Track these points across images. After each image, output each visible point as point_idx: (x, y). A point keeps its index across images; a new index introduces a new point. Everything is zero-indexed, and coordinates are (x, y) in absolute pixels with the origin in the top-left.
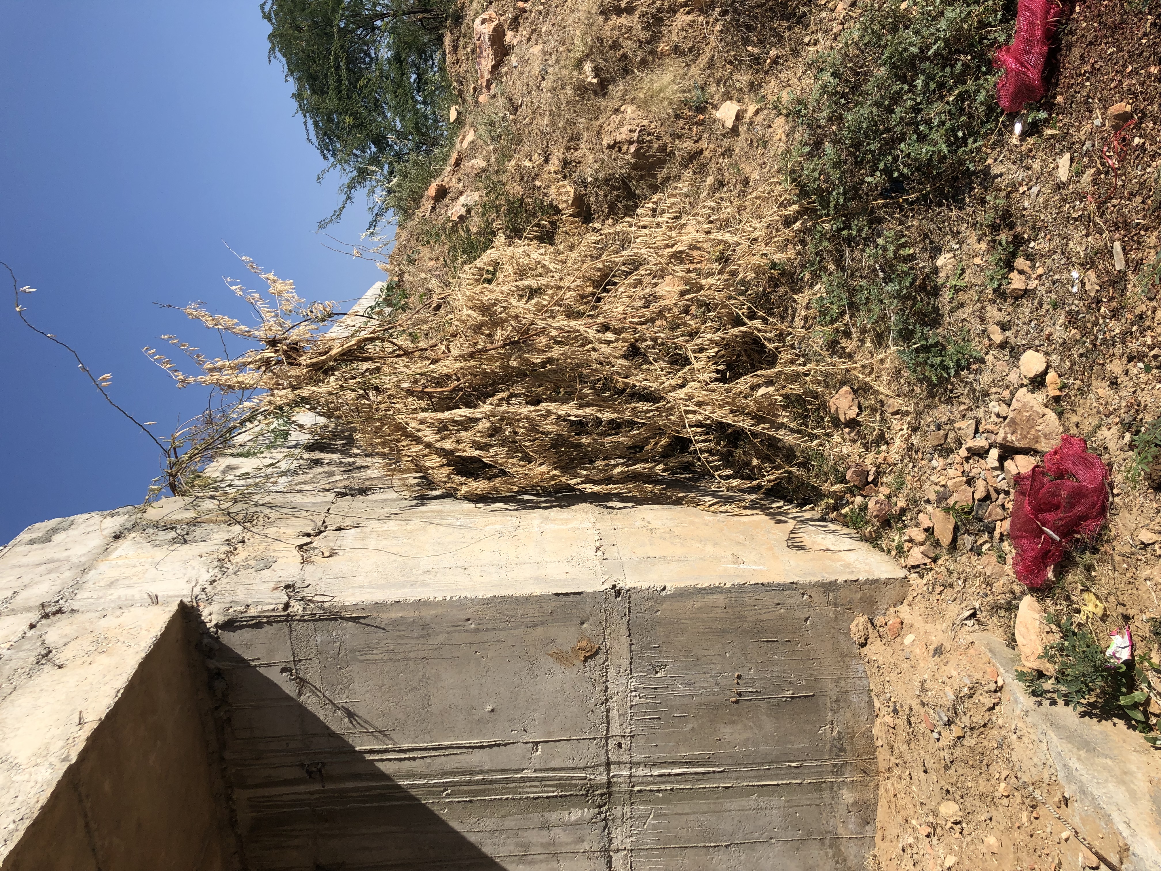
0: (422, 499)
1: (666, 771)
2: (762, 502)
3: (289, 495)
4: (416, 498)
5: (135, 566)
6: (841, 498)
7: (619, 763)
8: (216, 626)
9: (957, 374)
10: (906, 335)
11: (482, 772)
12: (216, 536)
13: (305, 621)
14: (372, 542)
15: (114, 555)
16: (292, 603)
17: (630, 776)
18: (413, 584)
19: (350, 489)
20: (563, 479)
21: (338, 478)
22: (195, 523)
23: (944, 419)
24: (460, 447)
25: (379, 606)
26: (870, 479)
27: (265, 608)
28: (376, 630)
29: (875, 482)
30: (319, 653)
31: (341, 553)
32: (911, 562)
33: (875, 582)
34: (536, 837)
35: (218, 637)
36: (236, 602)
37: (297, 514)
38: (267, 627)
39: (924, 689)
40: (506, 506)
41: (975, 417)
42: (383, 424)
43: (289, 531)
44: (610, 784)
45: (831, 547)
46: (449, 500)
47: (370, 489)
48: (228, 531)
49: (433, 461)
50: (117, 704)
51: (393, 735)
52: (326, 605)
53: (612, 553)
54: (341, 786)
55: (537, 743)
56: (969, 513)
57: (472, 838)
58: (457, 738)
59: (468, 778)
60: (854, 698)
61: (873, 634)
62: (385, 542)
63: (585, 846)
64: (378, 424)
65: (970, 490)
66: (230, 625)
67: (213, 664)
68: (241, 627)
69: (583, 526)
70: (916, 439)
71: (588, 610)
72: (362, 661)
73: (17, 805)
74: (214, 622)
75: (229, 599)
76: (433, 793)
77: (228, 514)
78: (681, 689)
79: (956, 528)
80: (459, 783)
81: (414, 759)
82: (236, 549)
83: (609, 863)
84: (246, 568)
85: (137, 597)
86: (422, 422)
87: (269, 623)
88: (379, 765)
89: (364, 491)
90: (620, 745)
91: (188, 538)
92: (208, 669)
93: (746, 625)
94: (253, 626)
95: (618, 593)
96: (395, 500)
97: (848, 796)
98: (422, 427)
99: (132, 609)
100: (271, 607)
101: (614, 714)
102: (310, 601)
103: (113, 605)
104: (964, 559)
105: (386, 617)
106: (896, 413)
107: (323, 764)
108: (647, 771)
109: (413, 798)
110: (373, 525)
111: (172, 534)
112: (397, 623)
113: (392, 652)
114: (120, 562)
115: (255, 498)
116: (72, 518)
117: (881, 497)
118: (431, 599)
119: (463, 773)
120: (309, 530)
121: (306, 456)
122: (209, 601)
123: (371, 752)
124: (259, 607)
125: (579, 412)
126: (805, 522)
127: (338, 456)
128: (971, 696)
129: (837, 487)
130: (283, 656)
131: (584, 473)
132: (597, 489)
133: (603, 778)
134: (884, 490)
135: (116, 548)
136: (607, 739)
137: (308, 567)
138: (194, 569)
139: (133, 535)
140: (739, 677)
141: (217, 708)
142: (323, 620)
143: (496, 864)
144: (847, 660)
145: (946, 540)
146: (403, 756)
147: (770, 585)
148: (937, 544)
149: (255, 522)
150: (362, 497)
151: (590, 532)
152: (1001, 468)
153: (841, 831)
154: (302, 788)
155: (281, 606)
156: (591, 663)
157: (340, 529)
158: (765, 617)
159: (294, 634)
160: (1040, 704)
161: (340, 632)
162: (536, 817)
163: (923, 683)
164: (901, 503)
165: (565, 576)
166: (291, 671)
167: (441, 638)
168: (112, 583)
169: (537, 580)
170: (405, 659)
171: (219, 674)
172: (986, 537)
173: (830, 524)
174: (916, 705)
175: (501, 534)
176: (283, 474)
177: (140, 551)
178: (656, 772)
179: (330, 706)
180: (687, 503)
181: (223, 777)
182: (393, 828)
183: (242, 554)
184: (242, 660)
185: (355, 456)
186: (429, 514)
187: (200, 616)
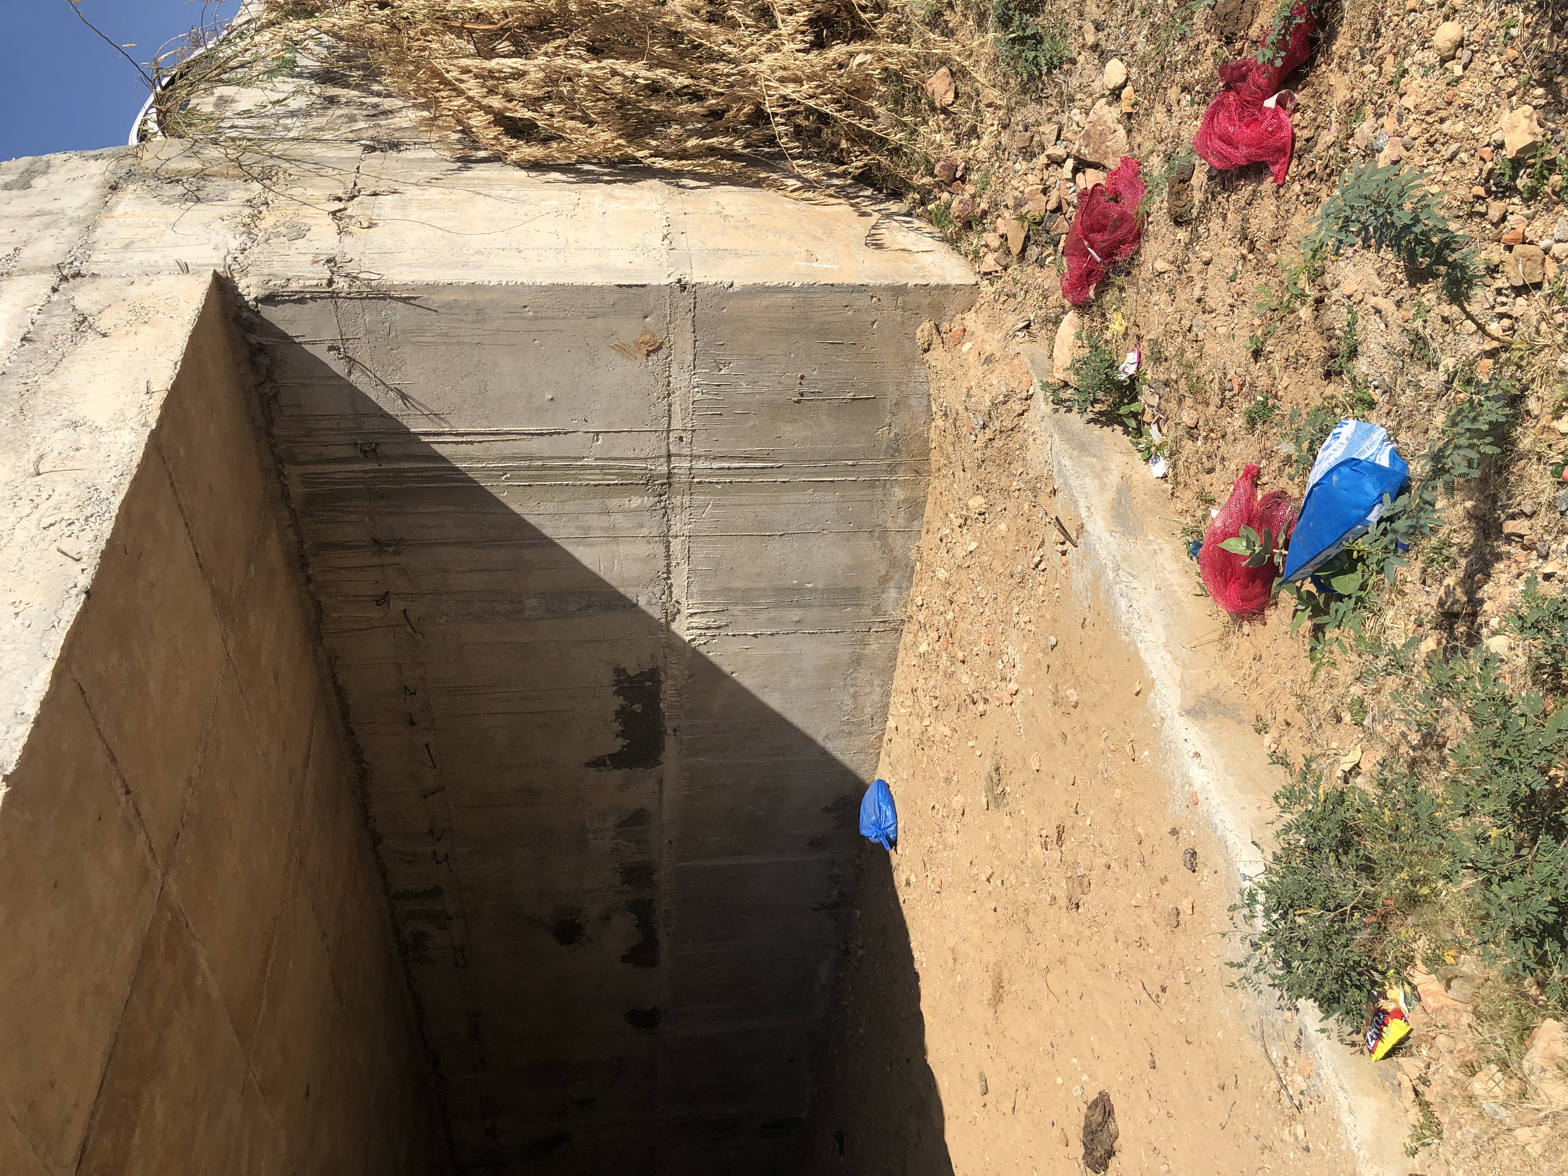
0: (466, 161)
1: (726, 465)
2: (850, 190)
3: (307, 146)
4: (459, 160)
5: (148, 227)
6: (930, 192)
7: (679, 455)
8: (256, 299)
9: (1049, 72)
10: (1005, 22)
11: (541, 458)
12: (233, 194)
13: (351, 299)
14: (414, 213)
15: (119, 211)
16: (336, 279)
17: (691, 468)
18: (465, 265)
19: (379, 142)
20: (629, 151)
21: (361, 125)
22: (202, 175)
23: (1031, 120)
24: (510, 105)
25: (432, 287)
26: (959, 174)
27: (308, 283)
28: (427, 312)
29: (963, 179)
30: (368, 332)
31: (381, 223)
32: (984, 269)
33: (943, 288)
34: (595, 521)
35: (259, 312)
36: (275, 275)
37: (322, 172)
38: (311, 303)
39: (969, 395)
40: (563, 177)
41: (1059, 123)
42: (418, 68)
43: (317, 193)
44: (670, 475)
45: (910, 247)
46: (498, 165)
47: (404, 143)
48: (247, 190)
49: (478, 120)
50: (178, 375)
51: (449, 418)
52: (374, 283)
53: (681, 242)
54: (397, 466)
55: (597, 433)
56: (1039, 224)
57: (532, 520)
58: (516, 424)
59: (527, 463)
60: (913, 402)
61: (936, 339)
62: (428, 213)
63: (645, 531)
64: (411, 68)
65: (1045, 199)
66: (270, 299)
67: (254, 339)
68: (284, 302)
69: (649, 208)
70: (1004, 138)
71: (652, 303)
72: (414, 343)
73: (112, 463)
74: (253, 296)
75: (266, 271)
76: (492, 477)
77: (240, 166)
78: (744, 387)
79: (1027, 238)
80: (518, 468)
81: (472, 443)
82: (260, 212)
83: (668, 548)
84: (278, 235)
85: (162, 263)
86: (466, 71)
87: (311, 298)
88: (435, 447)
89: (395, 146)
90: (681, 439)
91: (201, 194)
92: (250, 344)
93: (812, 326)
94: (295, 301)
95: (684, 288)
96: (434, 160)
97: (899, 494)
98: (464, 77)
99: (160, 277)
100: (314, 282)
101: (676, 408)
102: (355, 277)
103: (137, 271)
104: (1029, 269)
105: (437, 299)
106: (989, 105)
107: (377, 444)
108: (707, 464)
109: (471, 480)
110: (412, 192)
111: (179, 190)
112: (450, 306)
113: (446, 335)
114: (129, 220)
115: (267, 146)
116: (45, 158)
117: (967, 196)
118: (486, 283)
119: (522, 459)
120: (340, 193)
121: (316, 90)
122: (244, 272)
123: (426, 434)
124: (301, 282)
125: (649, 74)
126: (889, 216)
127: (356, 93)
128: (1005, 403)
129: (927, 180)
130: (330, 333)
131: (654, 143)
132: (667, 164)
133: (664, 469)
134: (970, 189)
135: (117, 203)
136: (669, 432)
137: (347, 239)
138: (218, 234)
139: (132, 187)
140: (802, 377)
141: (261, 384)
142: (371, 298)
143: (556, 544)
144: (910, 365)
145: (1016, 249)
146: (460, 439)
147: (840, 286)
148: (1008, 252)
149: (274, 179)
150: (393, 154)
151: (657, 215)
152: (1073, 180)
153: (890, 525)
154: (356, 467)
155: (324, 282)
156: (654, 357)
157: (375, 194)
158: (832, 318)
159: (340, 311)
160: (1056, 411)
161: (389, 312)
162: (596, 503)
163: (969, 389)
164: (984, 206)
165: (628, 266)
166: (338, 349)
167: (497, 324)
168: (127, 245)
169: (599, 269)
170: (459, 343)
171: (261, 349)
172: (1051, 249)
173: (915, 221)
174: (961, 409)
175: (558, 213)
176: (293, 114)
177: (147, 208)
178: (716, 465)
179: (382, 387)
180: (768, 186)
181: (273, 452)
182: (452, 508)
183: (269, 220)
184: (286, 336)
185: (379, 94)
186: (476, 182)
187: (236, 288)
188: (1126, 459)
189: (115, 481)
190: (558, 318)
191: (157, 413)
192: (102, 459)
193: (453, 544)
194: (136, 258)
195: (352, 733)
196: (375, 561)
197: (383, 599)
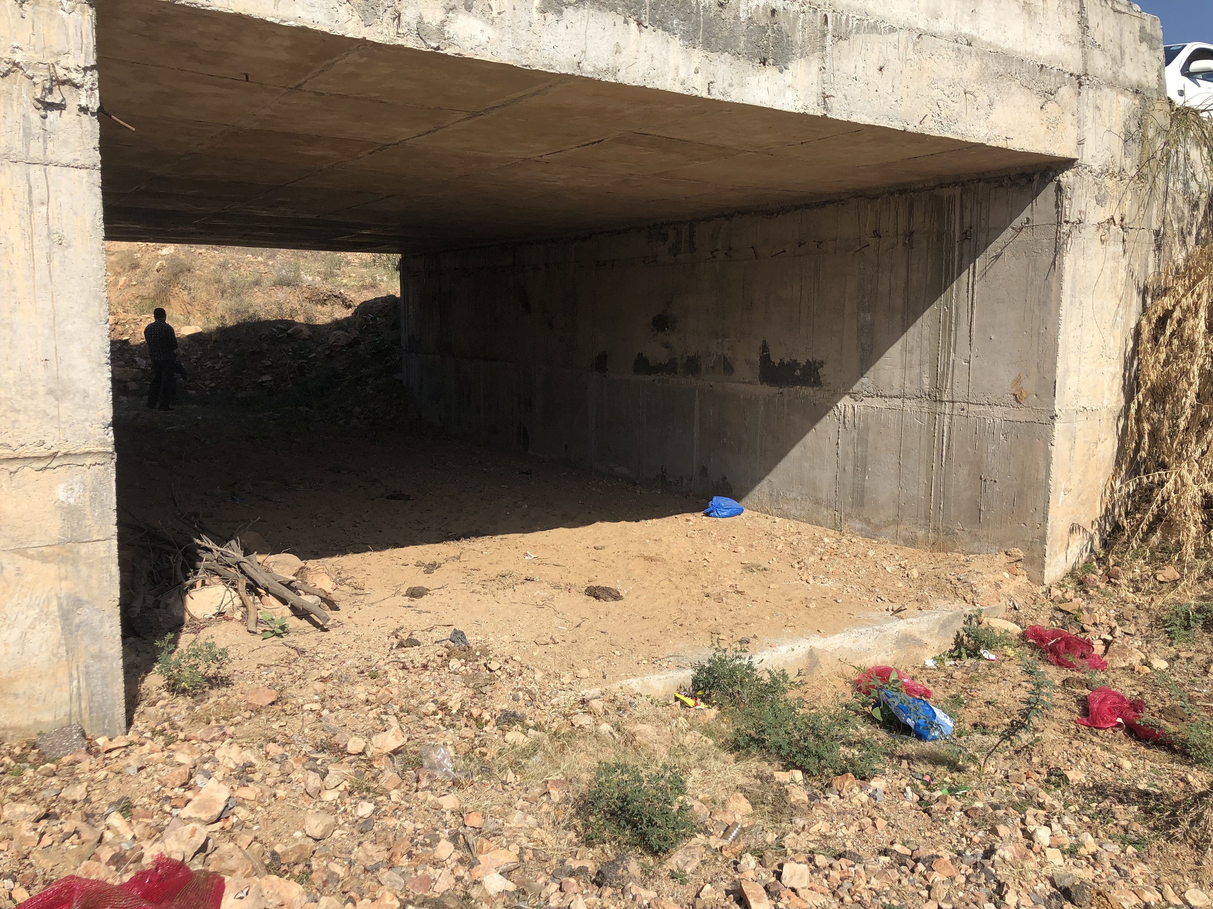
0: (1144, 292)
1: (945, 434)
2: (1110, 518)
3: (1161, 197)
4: (1146, 287)
5: (1109, 116)
6: (1104, 563)
7: (953, 408)
8: (1059, 181)
9: (1166, 632)
10: (1199, 610)
11: (956, 330)
12: (1129, 160)
13: (1057, 233)
14: (1109, 264)
15: (1121, 98)
16: (1069, 225)
17: (944, 414)
18: (1073, 296)
19: (1163, 238)
20: (1143, 390)
21: (1176, 226)
22: (1143, 139)
23: (1139, 621)
24: (1174, 322)
25: (1060, 278)
26: (1112, 580)
27: (1067, 210)
28: (1046, 274)
29: (1109, 582)
30: (1036, 241)
31: (1103, 246)
32: (1053, 589)
33: (1043, 565)
34: (916, 357)
35: (1052, 181)
36: (1073, 191)
37: (1142, 208)
38: (1055, 211)
39: (977, 573)
40: (1129, 349)
41: (1135, 635)
42: (1204, 268)
43: (1127, 207)
44: (941, 401)
45: (1070, 549)
46: (1140, 310)
47: (1160, 253)
48: (1131, 168)
49: (1167, 301)
50: (1016, 152)
51: (983, 280)
52: (1065, 246)
53: (1081, 417)
54: (956, 249)
55: (969, 363)
56: (1076, 620)
57: (919, 321)
58: (977, 317)
59: (953, 321)
60: (976, 545)
61: (1012, 559)
62: (1109, 273)
63: (908, 384)
65: (1091, 624)
66: (1059, 189)
67: (1037, 177)
68: (1057, 196)
69: (1105, 400)
70: (1131, 606)
71: (1044, 399)
72: (1028, 265)
74: (1062, 179)
75: (1077, 186)
76: (947, 301)
77: (1149, 160)
78: (992, 448)
79: (1068, 613)
80: (951, 317)
81: (968, 292)
82: (1115, 177)
83: (897, 397)
84: (1100, 189)
85: (1086, 129)
86: (1200, 296)
87: (1058, 212)
88: (966, 271)
89: (1159, 248)
90: (963, 409)
91: (1130, 142)
92: (1034, 174)
93: (1025, 489)
94: (1057, 202)
95: (1052, 418)
96: (1146, 272)
97: (921, 533)
98: (1195, 296)
99: (1077, 130)
100: (1067, 214)
101: (982, 408)
102: (1069, 235)
103: (1081, 116)
104: (1049, 613)
105: (1054, 281)
106: (1152, 600)
107: (970, 240)
108: (946, 423)
109: (945, 289)
110: (1124, 262)
111: (1133, 129)
112: (1049, 287)
113: (1032, 283)
114: (1114, 105)
116: (1161, 45)
117: (1098, 583)
118: (1061, 308)
119: (956, 319)
120: (1126, 220)
122: (1077, 174)
123: (974, 267)
124: (1068, 206)
125: (1188, 405)
126: (1091, 539)
128: (972, 591)
129: (1112, 562)
130: (1037, 219)
131: (1147, 404)
132: (1133, 411)
133: (945, 398)
134: (1102, 586)
135: (1126, 96)
136: (967, 403)
137: (1094, 228)
138: (1102, 156)
140: (995, 481)
141: (1010, 179)
142: (1056, 244)
143: (903, 334)
144: (999, 544)
145: (1062, 606)
146: (970, 285)
147: (1048, 507)
148: (1060, 602)
149: (1138, 182)
150: (1153, 247)
151: (1100, 404)
152: (1100, 638)
153: (902, 527)
154: (957, 227)
155: (1067, 219)
156: (1013, 398)
157: (1124, 241)
158: (1029, 501)
159: (1049, 226)
160: (965, 616)
161: (1047, 254)
162: (927, 358)
163: (981, 573)
164: (1091, 592)
165: (1067, 387)
166: (1027, 223)
167: (1037, 311)
168: (1098, 108)
169: (1066, 371)
170: (1027, 290)
171: (1031, 181)
172: (1059, 624)
173: (1087, 554)
174: (970, 569)
175: (1106, 347)
176: (1186, 184)
177: (1122, 114)
178: (945, 428)
179: (1004, 245)
180: (1116, 470)
181: (969, 181)
182: (929, 279)
183: (1109, 182)
184: (1037, 195)
186: (1129, 298)
187: (1067, 170)
188: (936, 648)
189: (959, 131)
190: (1038, 346)
191: (994, 145)
192: (971, 122)
193: (908, 276)
194: (1089, 113)
195: (796, 209)
196: (900, 232)
197: (876, 234)
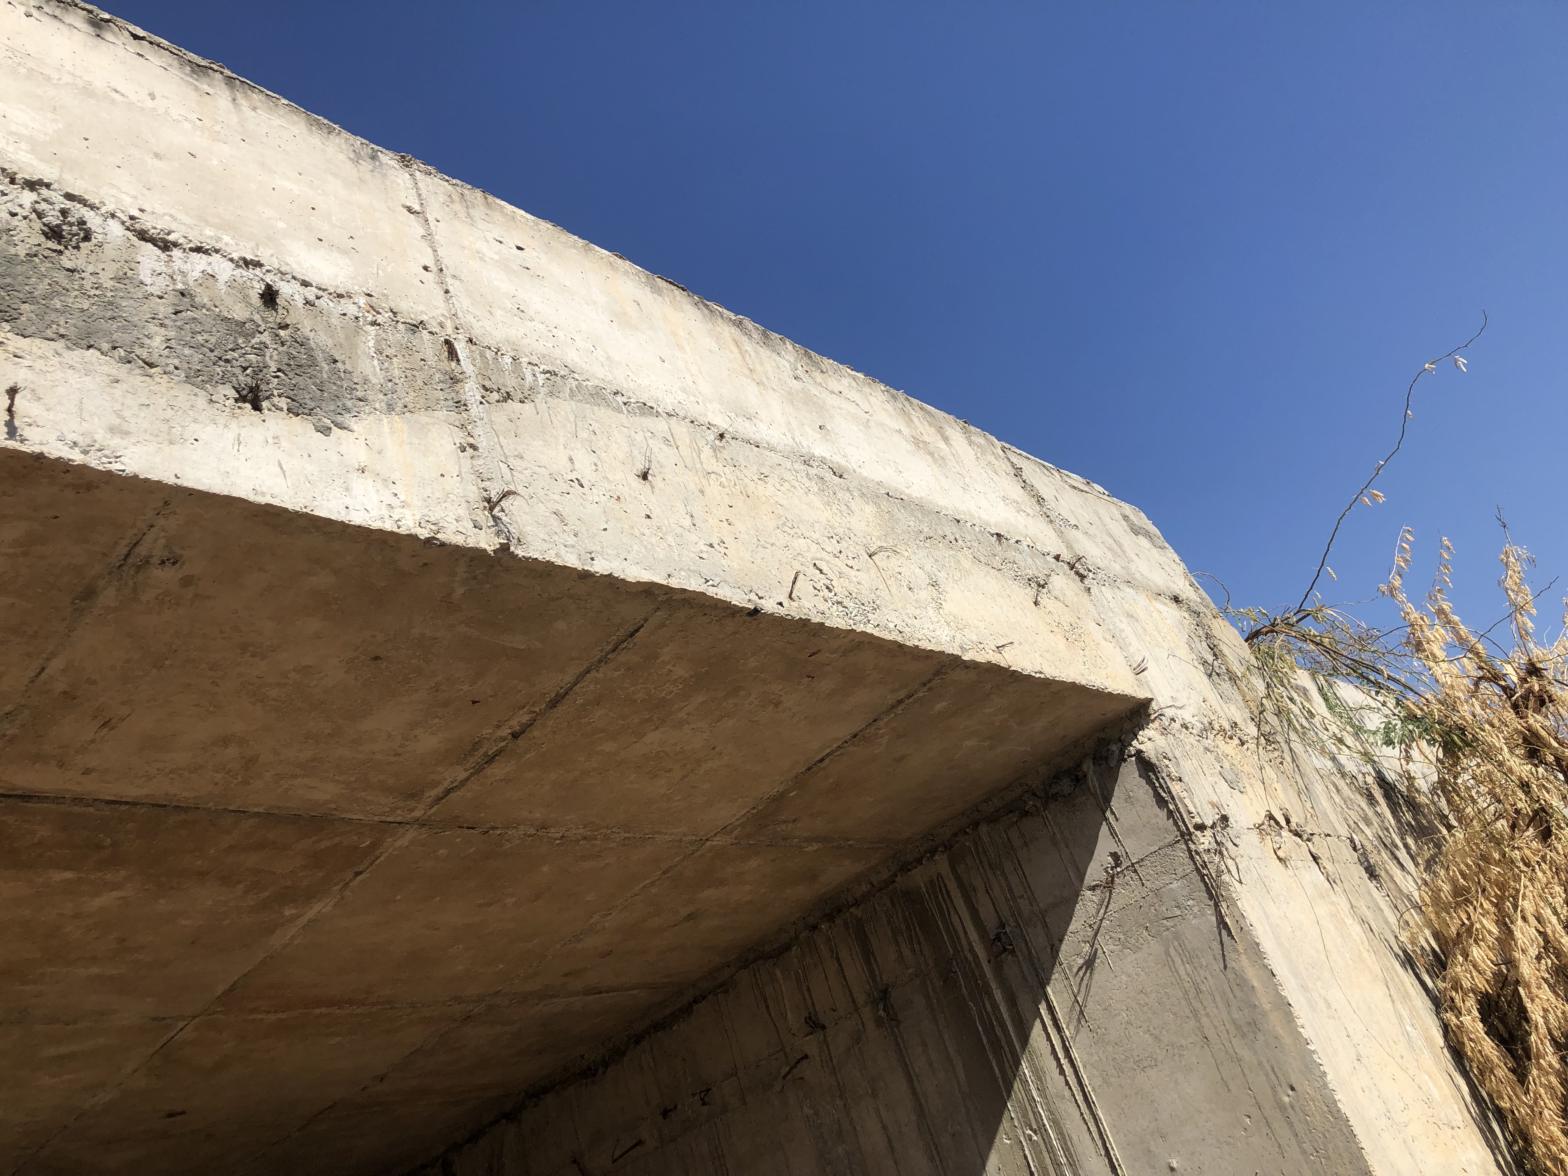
0: (1408, 961)
3: (1318, 777)
4: (1405, 952)
5: (1158, 632)
8: (1139, 752)
12: (1233, 708)
13: (1192, 858)
14: (1322, 909)
15: (1159, 606)
16: (1208, 833)
18: (1304, 988)
19: (1365, 854)
21: (1368, 831)
22: (1233, 679)
25: (1255, 950)
27: (1187, 801)
28: (1220, 957)
30: (1157, 892)
31: (1290, 872)
35: (1125, 760)
36: (1178, 764)
37: (1303, 797)
38: (1163, 814)
40: (1468, 1098)
43: (1281, 794)
46: (1429, 1003)
47: (1379, 882)
48: (1245, 721)
50: (1029, 676)
51: (1084, 1031)
52: (1226, 877)
54: (993, 985)
58: (1113, 1127)
59: (1063, 1160)
62: (1331, 927)
66: (1147, 767)
67: (1088, 767)
68: (1150, 782)
72: (1167, 954)
74: (1141, 747)
75: (1177, 754)
76: (1025, 1115)
77: (1261, 713)
80: (1050, 1150)
81: (1062, 1072)
82: (1231, 738)
84: (1218, 759)
85: (1132, 649)
87: (1170, 814)
88: (1037, 1026)
89: (1372, 874)
91: (1215, 677)
92: (1079, 765)
94: (1157, 795)
96: (1387, 922)
99: (1118, 649)
100: (1192, 809)
102: (1221, 853)
103: (1111, 627)
105: (1244, 964)
107: (1013, 951)
109: (1009, 1088)
110: (1342, 903)
111: (1210, 658)
112: (1242, 983)
113: (1198, 991)
114: (1155, 615)
115: (1293, 736)
116: (1167, 545)
118: (1299, 1022)
119: (1067, 1151)
120: (1294, 820)
121: (1370, 780)
122: (1165, 731)
123: (1051, 1009)
124: (1185, 794)
127: (1393, 822)
130: (1134, 848)
135: (1165, 604)
137: (1254, 836)
138: (1188, 698)
139: (1186, 615)
141: (1034, 794)
142: (1203, 880)
146: (1061, 1055)
149: (1269, 748)
150: (1364, 873)
154: (974, 936)
155: (1197, 820)
157: (1315, 859)
159: (1168, 851)
161: (1196, 909)
166: (1117, 865)
167: (1245, 1054)
168: (1132, 616)
170: (1195, 1012)
171: (1079, 779)
175: (1428, 1102)
177: (1176, 630)
179: (1090, 933)
181: (955, 835)
182: (962, 1075)
183: (1230, 748)
184: (1107, 799)
185: (1406, 846)
186: (1396, 980)
187: (1142, 728)
189: (892, 626)
190: (1300, 1144)
191: (981, 658)
192: (908, 611)
193: (914, 1092)
194: (1124, 625)
195: (637, 1043)
196: (861, 998)
197: (814, 1024)
